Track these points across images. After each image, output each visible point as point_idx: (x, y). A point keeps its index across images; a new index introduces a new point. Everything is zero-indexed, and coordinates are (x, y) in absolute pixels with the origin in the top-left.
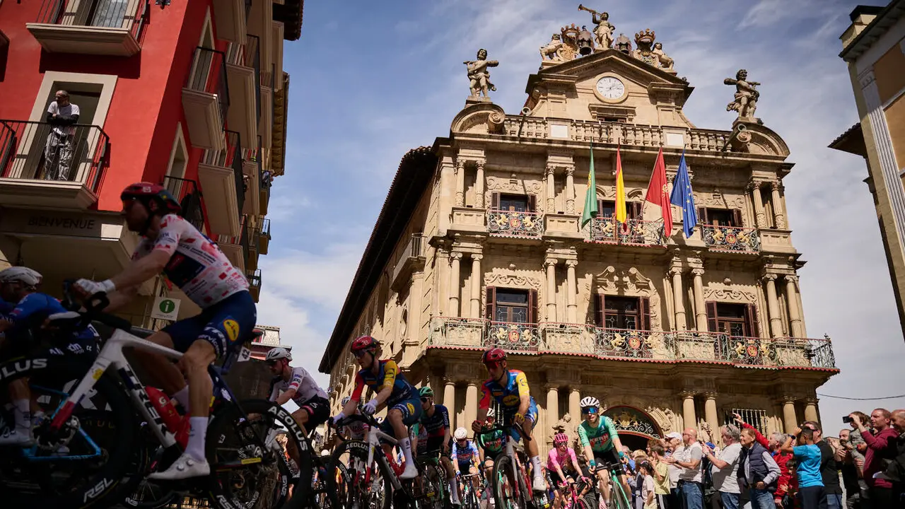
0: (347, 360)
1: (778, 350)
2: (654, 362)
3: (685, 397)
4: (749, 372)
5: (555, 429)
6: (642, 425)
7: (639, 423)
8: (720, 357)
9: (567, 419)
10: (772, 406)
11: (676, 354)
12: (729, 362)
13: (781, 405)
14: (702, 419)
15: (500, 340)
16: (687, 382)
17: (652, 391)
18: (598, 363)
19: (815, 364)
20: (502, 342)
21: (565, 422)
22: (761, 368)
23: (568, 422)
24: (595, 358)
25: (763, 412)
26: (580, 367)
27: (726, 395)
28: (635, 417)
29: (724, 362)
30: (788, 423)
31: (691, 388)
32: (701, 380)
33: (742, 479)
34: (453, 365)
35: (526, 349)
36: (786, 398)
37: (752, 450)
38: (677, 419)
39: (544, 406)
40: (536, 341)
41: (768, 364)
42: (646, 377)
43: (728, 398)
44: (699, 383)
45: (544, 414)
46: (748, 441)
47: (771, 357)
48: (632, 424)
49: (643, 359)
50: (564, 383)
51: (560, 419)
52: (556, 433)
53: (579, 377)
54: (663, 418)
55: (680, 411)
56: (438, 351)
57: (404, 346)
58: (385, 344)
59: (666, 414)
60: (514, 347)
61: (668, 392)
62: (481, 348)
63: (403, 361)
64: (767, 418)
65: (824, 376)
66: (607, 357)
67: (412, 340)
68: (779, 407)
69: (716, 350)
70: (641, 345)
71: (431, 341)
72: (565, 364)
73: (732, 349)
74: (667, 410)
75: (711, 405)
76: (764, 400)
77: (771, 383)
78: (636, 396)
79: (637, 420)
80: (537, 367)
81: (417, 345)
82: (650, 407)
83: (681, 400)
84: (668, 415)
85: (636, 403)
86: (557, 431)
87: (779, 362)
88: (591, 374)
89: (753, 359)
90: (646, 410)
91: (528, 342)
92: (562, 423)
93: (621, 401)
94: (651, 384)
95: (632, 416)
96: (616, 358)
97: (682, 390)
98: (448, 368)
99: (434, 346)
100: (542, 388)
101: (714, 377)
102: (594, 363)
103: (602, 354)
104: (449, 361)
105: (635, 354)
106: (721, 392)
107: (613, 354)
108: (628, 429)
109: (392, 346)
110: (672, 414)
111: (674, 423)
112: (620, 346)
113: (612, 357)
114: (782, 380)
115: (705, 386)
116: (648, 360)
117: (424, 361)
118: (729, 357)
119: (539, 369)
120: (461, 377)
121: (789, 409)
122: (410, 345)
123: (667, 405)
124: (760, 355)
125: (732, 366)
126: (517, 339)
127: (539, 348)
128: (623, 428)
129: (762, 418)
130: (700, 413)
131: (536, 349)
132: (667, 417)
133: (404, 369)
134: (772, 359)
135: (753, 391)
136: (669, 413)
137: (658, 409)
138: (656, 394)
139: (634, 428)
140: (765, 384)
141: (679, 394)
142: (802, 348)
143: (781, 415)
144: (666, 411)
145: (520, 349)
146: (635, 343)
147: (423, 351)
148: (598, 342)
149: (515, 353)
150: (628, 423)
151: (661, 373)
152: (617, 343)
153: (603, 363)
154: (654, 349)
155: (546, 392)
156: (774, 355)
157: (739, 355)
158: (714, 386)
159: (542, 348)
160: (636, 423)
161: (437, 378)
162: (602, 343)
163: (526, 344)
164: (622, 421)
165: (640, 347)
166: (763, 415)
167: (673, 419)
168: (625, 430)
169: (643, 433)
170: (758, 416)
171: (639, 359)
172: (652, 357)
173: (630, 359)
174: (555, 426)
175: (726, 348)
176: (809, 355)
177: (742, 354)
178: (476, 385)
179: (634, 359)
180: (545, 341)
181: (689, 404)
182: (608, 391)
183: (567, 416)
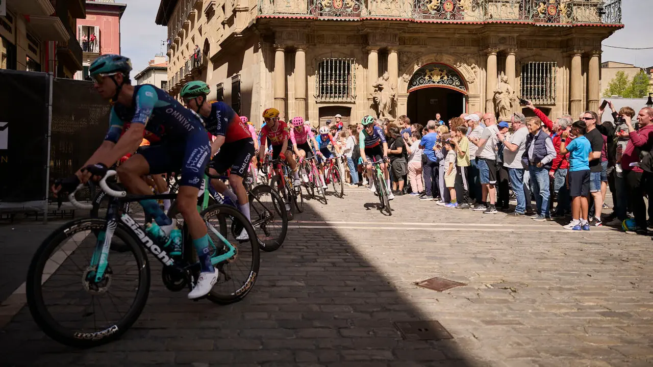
0: (182, 16)
1: (574, 8)
2: (465, 24)
3: (490, 53)
4: (546, 29)
5: (375, 87)
6: (451, 79)
7: (448, 77)
8: (524, 17)
9: (385, 78)
10: (563, 57)
11: (485, 15)
12: (530, 21)
13: (570, 57)
14: (502, 72)
15: (325, 8)
16: (492, 40)
17: (461, 49)
18: (414, 25)
19: (606, 20)
20: (327, 10)
21: (384, 81)
22: (557, 26)
23: (386, 81)
24: (412, 22)
25: (554, 64)
26: (398, 29)
27: (525, 50)
28: (445, 72)
29: (526, 21)
30: (573, 72)
31: (495, 46)
32: (504, 38)
33: (526, 160)
34: (282, 32)
35: (349, 15)
36: (575, 51)
37: (538, 137)
38: (480, 72)
39: (366, 66)
40: (359, 6)
41: (564, 22)
42: (457, 36)
43: (526, 52)
44: (503, 40)
45: (365, 73)
46: (534, 129)
47: (568, 15)
48: (442, 78)
49: (455, 21)
50: (384, 45)
51: (379, 77)
52: (375, 91)
53: (397, 39)
54: (468, 72)
55: (485, 66)
56: (267, 20)
57: (235, 11)
58: (217, 5)
59: (472, 69)
60: (338, 14)
61: (474, 49)
62: (308, 16)
63: (234, 25)
64: (557, 68)
65: (609, 30)
66: (423, 20)
67: (242, 6)
68: (568, 59)
69: (520, 10)
70: (454, 7)
71: (260, 10)
72: (385, 28)
73: (535, 8)
74: (474, 65)
75: (511, 60)
76: (556, 53)
77: (565, 38)
78: (447, 53)
79: (446, 74)
80: (359, 31)
81: (247, 11)
82: (458, 63)
83: (486, 56)
84: (474, 69)
85: (447, 59)
86: (377, 89)
87: (574, 20)
88: (407, 35)
89: (552, 17)
90: (455, 66)
91: (351, 8)
92: (381, 81)
93: (433, 58)
94: (461, 42)
95: (442, 71)
96: (431, 20)
97: (488, 47)
98: (277, 35)
99: (263, 15)
100: (364, 50)
101: (516, 35)
102: (411, 25)
103: (418, 18)
104: (278, 29)
105: (448, 17)
106: (521, 47)
107: (429, 17)
108: (438, 82)
109: (223, 7)
110: (477, 69)
111: (479, 76)
112: (435, 10)
113: (427, 20)
114: (574, 36)
115: (508, 43)
116: (459, 21)
117: (255, 28)
118: (531, 16)
119: (361, 33)
120: (290, 43)
121: (577, 60)
122: (241, 11)
123: (473, 60)
124: (559, 13)
125: (533, 25)
126: (340, 6)
127: (362, 14)
128: (434, 82)
129: (552, 68)
130: (501, 67)
131: (359, 15)
132: (473, 71)
133: (237, 34)
134: (569, 17)
135: (549, 45)
136: (474, 67)
137: (465, 65)
138: (465, 51)
139: (443, 81)
140: (559, 39)
141: (485, 51)
142: (595, 5)
143: (569, 66)
144: (472, 66)
145: (343, 16)
146: (448, 6)
147: (253, 20)
148: (415, 6)
149: (339, 20)
150: (439, 77)
151: (470, 32)
152: (433, 7)
153: (419, 26)
154: (466, 11)
155: (367, 53)
156: (570, 14)
157: (540, 14)
158: (515, 43)
159: (364, 14)
160: (446, 78)
161: (268, 44)
162: (419, 7)
163: (349, 10)
164: (433, 77)
165: (453, 10)
166: (554, 66)
167: (478, 73)
168: (436, 84)
169: (451, 86)
170: (550, 67)
171: (451, 21)
172: (463, 18)
173: (443, 21)
174: (375, 85)
175: (529, 8)
176: (600, 12)
177: (543, 13)
178: (304, 50)
179: (447, 21)
180: (367, 7)
181: (492, 60)
182: (423, 50)
183: (386, 75)
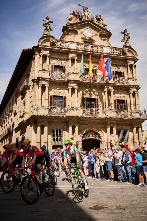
1: (132, 113)
3: (108, 127)
4: (125, 120)
8: (117, 116)
10: (130, 128)
11: (105, 115)
12: (119, 117)
13: (133, 129)
16: (108, 123)
19: (142, 117)
20: (55, 113)
22: (128, 119)
23: (75, 136)
24: (83, 117)
26: (78, 120)
27: (118, 126)
30: (134, 133)
31: (109, 125)
32: (112, 122)
34: (40, 120)
35: (62, 115)
36: (134, 126)
38: (105, 133)
39: (68, 131)
40: (65, 112)
41: (130, 117)
42: (97, 122)
43: (119, 127)
44: (111, 123)
45: (68, 134)
49: (96, 117)
50: (74, 124)
52: (71, 140)
53: (78, 123)
54: (101, 134)
55: (106, 131)
57: (24, 113)
58: (18, 111)
60: (59, 114)
61: (103, 126)
62: (49, 115)
63: (24, 118)
64: (129, 132)
65: (143, 120)
66: (86, 117)
67: (27, 111)
69: (116, 114)
71: (33, 113)
72: (74, 119)
73: (121, 113)
75: (114, 129)
76: (128, 127)
77: (131, 122)
78: (94, 127)
80: (66, 120)
81: (28, 113)
83: (106, 128)
85: (94, 129)
87: (133, 117)
88: (81, 121)
89: (126, 116)
90: (97, 131)
92: (73, 136)
93: (90, 129)
94: (98, 124)
95: (93, 133)
96: (89, 117)
97: (107, 125)
98: (38, 121)
99: (34, 115)
101: (115, 121)
102: (82, 118)
103: (85, 116)
104: (38, 119)
105: (94, 116)
109: (20, 112)
110: (104, 132)
111: (105, 135)
113: (87, 117)
114: (133, 122)
115: (113, 124)
116: (98, 117)
117: (31, 119)
118: (120, 115)
120: (42, 124)
121: (135, 129)
122: (26, 113)
123: (102, 130)
124: (128, 115)
126: (60, 112)
127: (66, 115)
130: (111, 132)
131: (65, 115)
132: (102, 133)
133: (24, 121)
135: (125, 125)
137: (100, 131)
138: (100, 126)
140: (129, 123)
142: (139, 112)
143: (133, 131)
146: (94, 112)
147: (30, 116)
148: (83, 112)
149: (59, 116)
150: (92, 135)
151: (101, 120)
152: (89, 112)
154: (99, 114)
155: (68, 127)
156: (131, 115)
158: (115, 124)
159: (67, 115)
160: (94, 135)
161: (35, 124)
162: (85, 113)
163: (62, 113)
164: (90, 135)
165: (96, 113)
168: (91, 137)
169: (96, 138)
170: (127, 132)
171: (95, 117)
173: (93, 117)
174: (71, 138)
175: (119, 113)
176: (140, 115)
177: (123, 115)
178: (47, 126)
179: (94, 117)
180: (68, 112)
181: (109, 129)
182: (86, 126)
183: (74, 134)
